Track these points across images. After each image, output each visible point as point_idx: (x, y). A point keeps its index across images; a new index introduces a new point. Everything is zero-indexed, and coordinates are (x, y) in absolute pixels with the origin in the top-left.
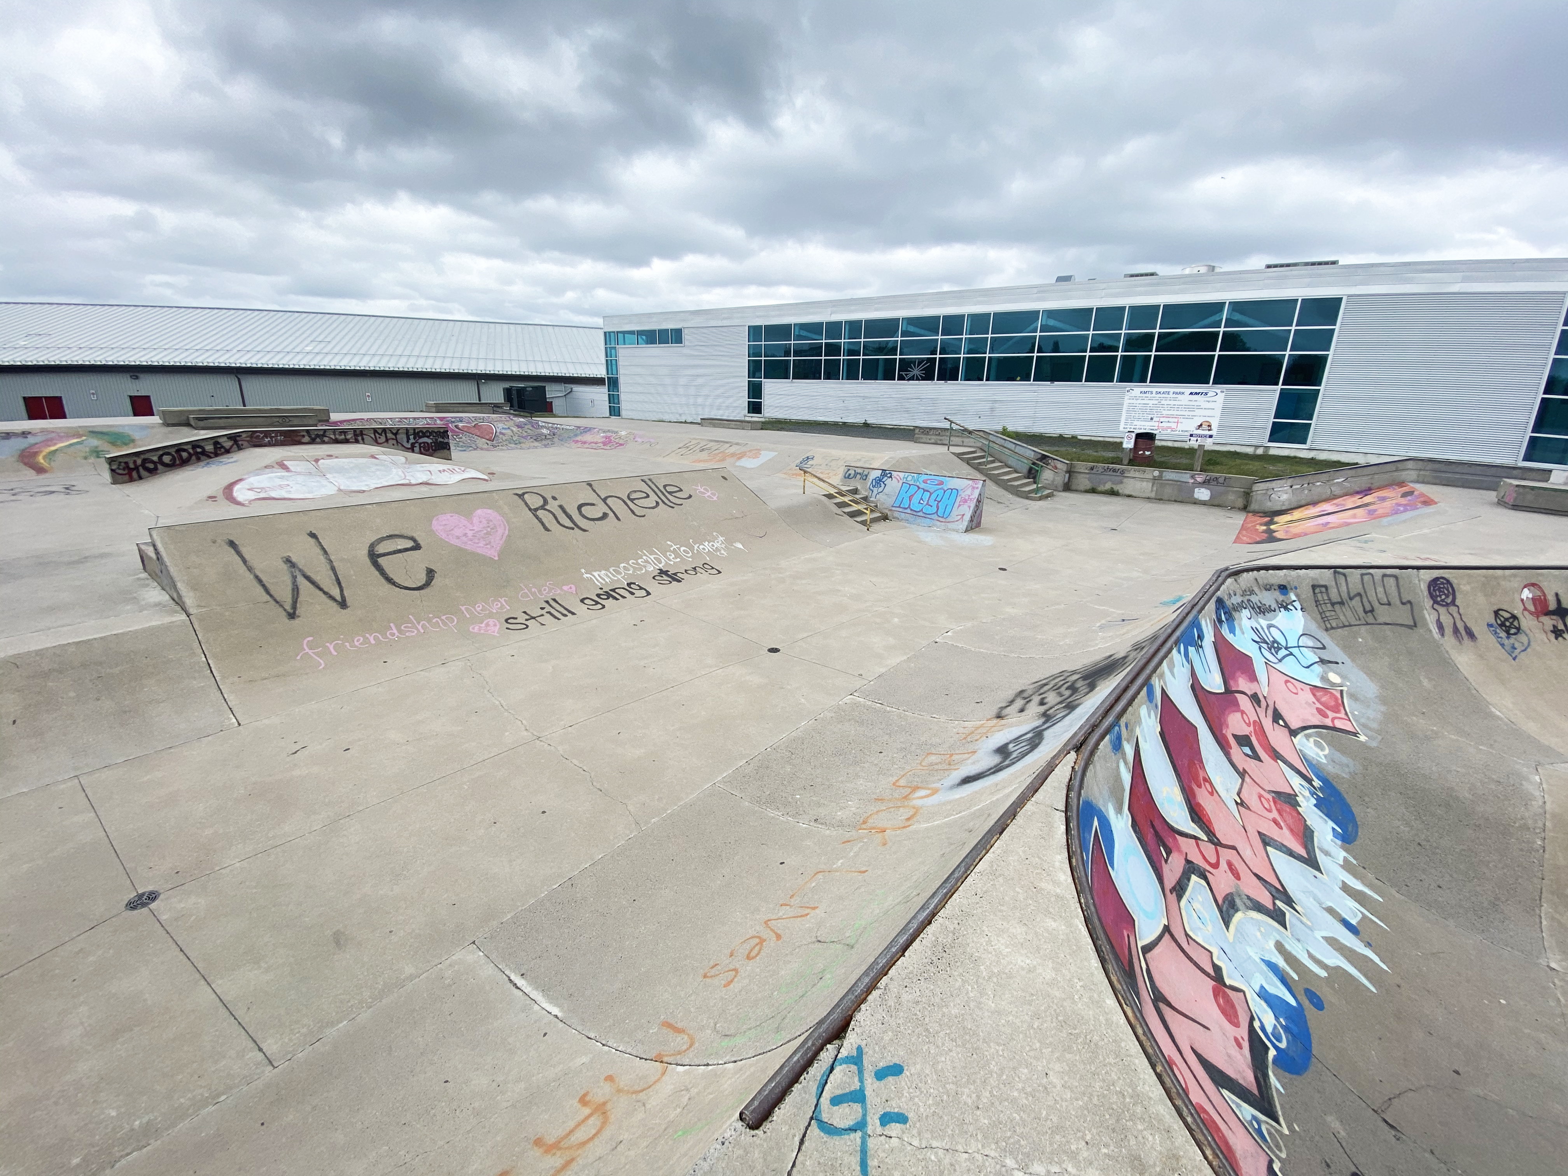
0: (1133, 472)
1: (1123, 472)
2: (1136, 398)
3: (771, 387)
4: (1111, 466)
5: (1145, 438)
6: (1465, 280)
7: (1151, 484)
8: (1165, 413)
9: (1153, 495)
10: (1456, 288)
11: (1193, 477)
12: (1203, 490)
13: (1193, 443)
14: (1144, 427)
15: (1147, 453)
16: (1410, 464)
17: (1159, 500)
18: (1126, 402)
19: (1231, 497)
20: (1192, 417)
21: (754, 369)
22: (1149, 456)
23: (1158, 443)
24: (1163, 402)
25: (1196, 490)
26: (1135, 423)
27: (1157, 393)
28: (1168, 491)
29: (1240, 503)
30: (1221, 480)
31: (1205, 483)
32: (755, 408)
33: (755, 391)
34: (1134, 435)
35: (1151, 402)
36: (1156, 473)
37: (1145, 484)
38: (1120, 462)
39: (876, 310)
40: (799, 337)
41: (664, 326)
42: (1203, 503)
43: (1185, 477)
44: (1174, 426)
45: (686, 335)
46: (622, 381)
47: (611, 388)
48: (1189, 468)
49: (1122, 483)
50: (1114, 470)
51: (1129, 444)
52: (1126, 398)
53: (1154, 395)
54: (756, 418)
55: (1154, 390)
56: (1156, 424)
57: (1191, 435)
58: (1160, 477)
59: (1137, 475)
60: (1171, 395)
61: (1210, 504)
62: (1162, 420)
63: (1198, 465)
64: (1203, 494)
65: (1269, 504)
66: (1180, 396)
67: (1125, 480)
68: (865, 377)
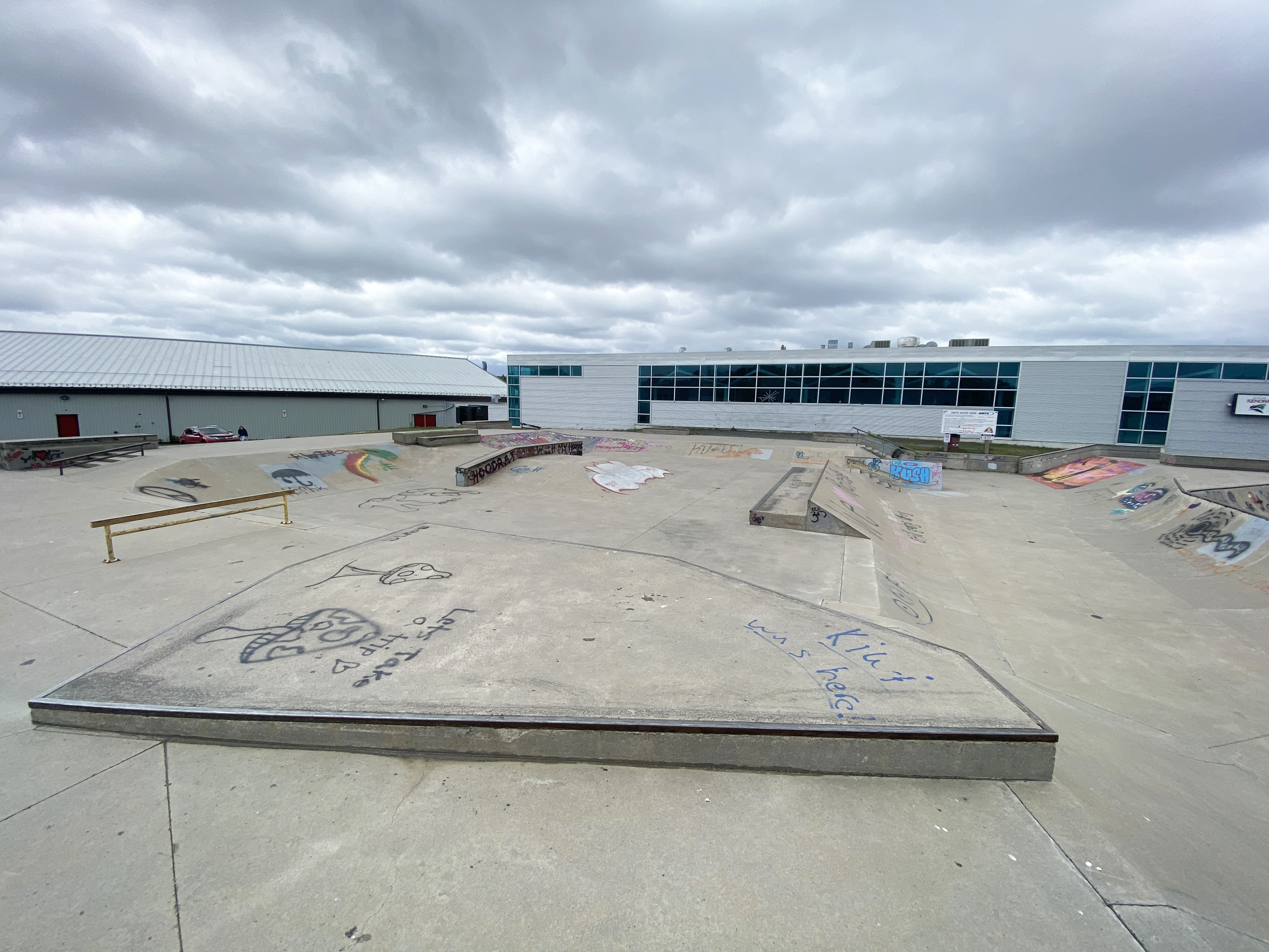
0: (952, 455)
1: (946, 455)
2: (949, 415)
3: (658, 408)
4: (939, 452)
5: (955, 437)
6: (1078, 355)
7: (963, 462)
8: (966, 423)
9: (965, 468)
10: (1074, 359)
11: (986, 457)
12: (992, 464)
13: (982, 440)
14: (955, 431)
15: (957, 445)
16: (1097, 447)
17: (969, 470)
18: (944, 417)
19: (1008, 467)
20: (981, 426)
21: (643, 394)
22: (958, 447)
23: (961, 440)
24: (965, 418)
25: (989, 464)
26: (950, 429)
27: (961, 413)
28: (974, 465)
29: (1014, 470)
30: (1002, 458)
31: (994, 460)
32: (643, 419)
33: (644, 408)
34: (950, 435)
35: (958, 418)
36: (966, 456)
37: (959, 462)
38: (942, 450)
39: (739, 359)
40: (678, 374)
41: (565, 363)
42: (994, 471)
43: (982, 457)
44: (972, 430)
45: (584, 371)
46: (522, 400)
47: (511, 405)
48: (983, 453)
49: (946, 462)
50: (941, 455)
51: (947, 440)
52: (944, 415)
53: (959, 414)
54: (644, 425)
55: (959, 411)
56: (962, 429)
57: (982, 435)
58: (968, 458)
59: (955, 457)
60: (969, 414)
61: (998, 471)
62: (965, 427)
63: (987, 451)
64: (993, 466)
65: (1032, 470)
66: (974, 415)
67: (948, 460)
68: (732, 400)
